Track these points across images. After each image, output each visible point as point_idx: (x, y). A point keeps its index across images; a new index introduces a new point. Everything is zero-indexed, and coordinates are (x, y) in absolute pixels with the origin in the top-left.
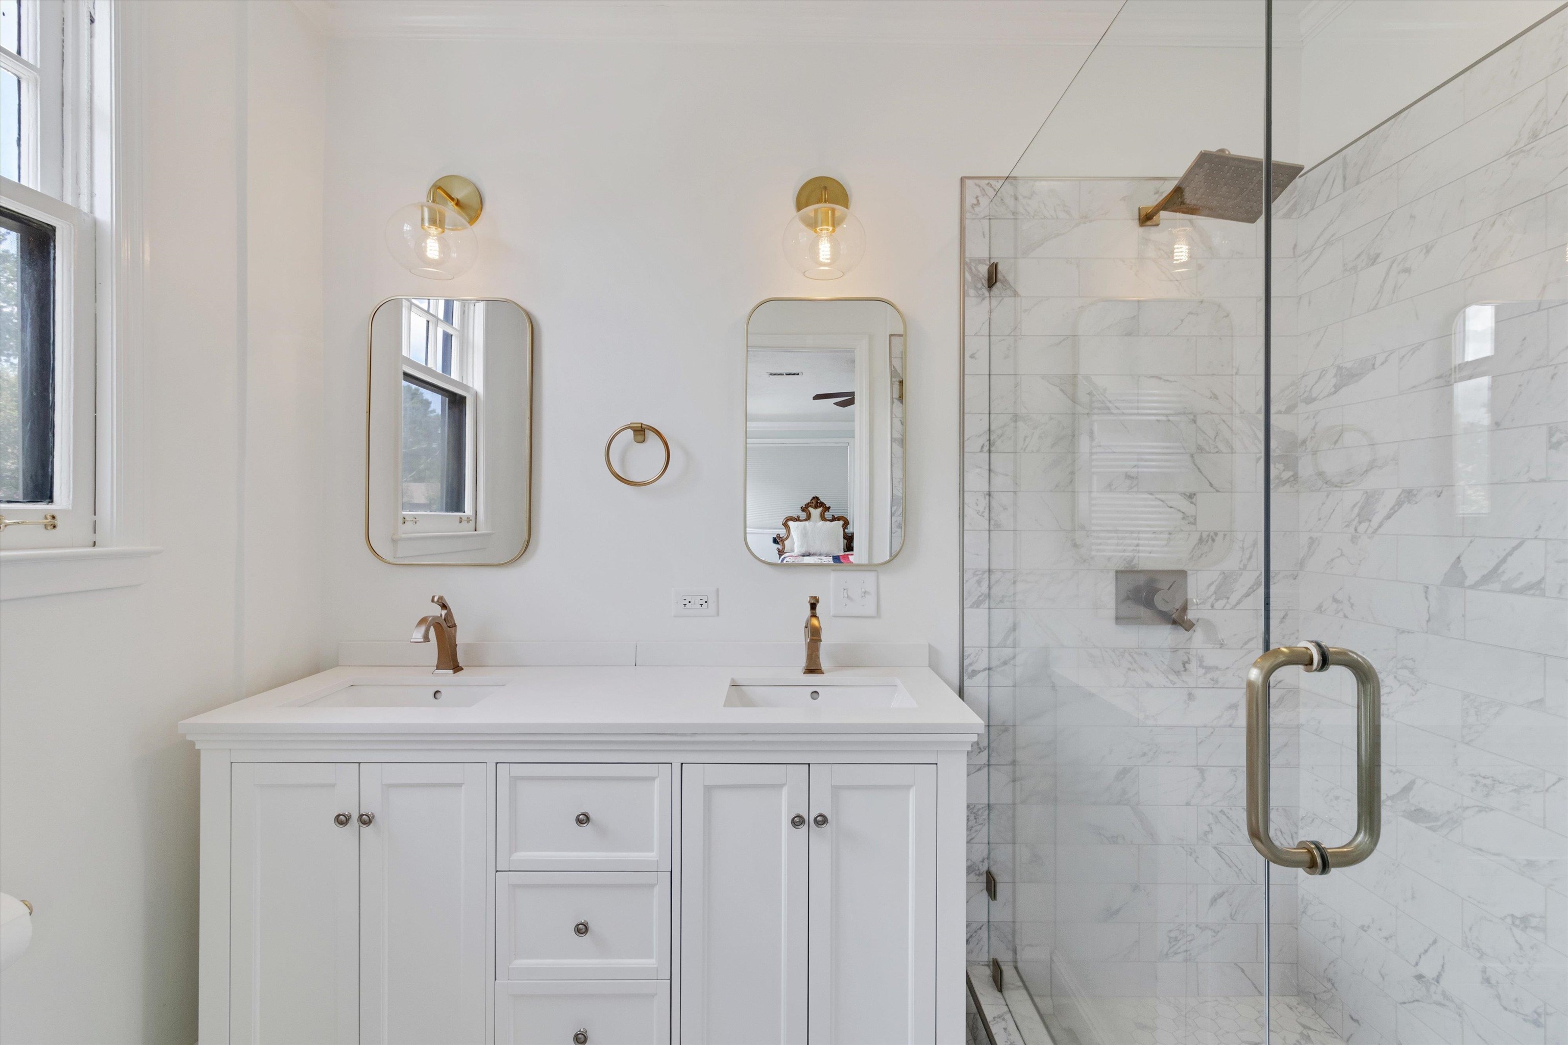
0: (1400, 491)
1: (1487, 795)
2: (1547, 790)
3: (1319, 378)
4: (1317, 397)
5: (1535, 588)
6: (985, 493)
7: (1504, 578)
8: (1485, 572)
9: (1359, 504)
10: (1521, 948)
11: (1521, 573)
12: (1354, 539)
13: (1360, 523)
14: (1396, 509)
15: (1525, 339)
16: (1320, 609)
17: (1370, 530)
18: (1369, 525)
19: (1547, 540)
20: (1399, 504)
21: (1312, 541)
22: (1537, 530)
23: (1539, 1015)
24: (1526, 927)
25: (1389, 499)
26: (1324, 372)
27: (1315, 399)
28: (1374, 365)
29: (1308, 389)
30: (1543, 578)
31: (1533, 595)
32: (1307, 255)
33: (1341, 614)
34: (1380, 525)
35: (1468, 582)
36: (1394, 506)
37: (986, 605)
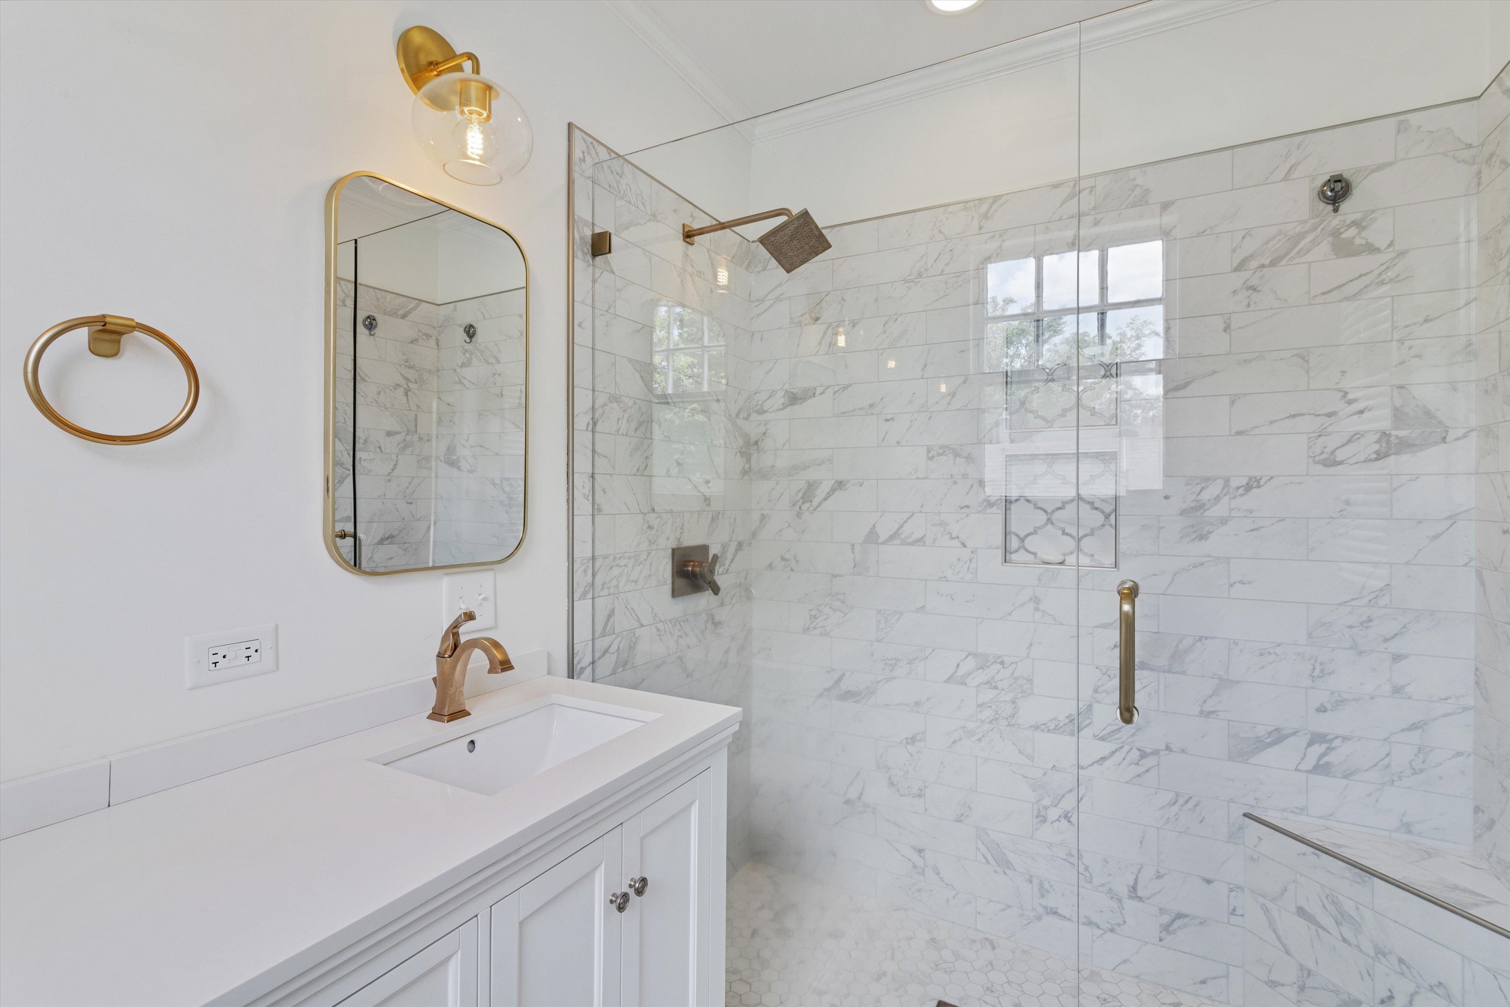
0: (833, 482)
1: (892, 670)
2: (926, 658)
3: (770, 397)
4: (768, 410)
5: (920, 541)
6: (590, 475)
7: (903, 536)
8: (891, 533)
9: (803, 490)
10: (911, 755)
11: (912, 533)
12: (799, 515)
13: (803, 503)
14: (831, 493)
15: (914, 394)
16: (770, 566)
17: (812, 508)
18: (811, 505)
19: (926, 513)
20: (833, 490)
21: (763, 517)
22: (921, 507)
23: (921, 790)
24: (914, 742)
25: (825, 487)
26: (774, 393)
27: (765, 412)
28: (814, 393)
29: (760, 403)
30: (925, 535)
31: (919, 545)
32: (759, 302)
33: (788, 569)
34: (819, 505)
35: (880, 541)
36: (830, 492)
37: (591, 596)
